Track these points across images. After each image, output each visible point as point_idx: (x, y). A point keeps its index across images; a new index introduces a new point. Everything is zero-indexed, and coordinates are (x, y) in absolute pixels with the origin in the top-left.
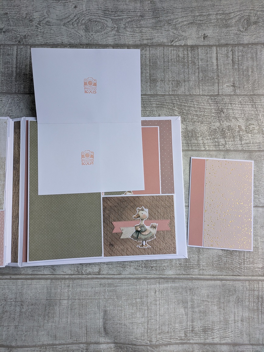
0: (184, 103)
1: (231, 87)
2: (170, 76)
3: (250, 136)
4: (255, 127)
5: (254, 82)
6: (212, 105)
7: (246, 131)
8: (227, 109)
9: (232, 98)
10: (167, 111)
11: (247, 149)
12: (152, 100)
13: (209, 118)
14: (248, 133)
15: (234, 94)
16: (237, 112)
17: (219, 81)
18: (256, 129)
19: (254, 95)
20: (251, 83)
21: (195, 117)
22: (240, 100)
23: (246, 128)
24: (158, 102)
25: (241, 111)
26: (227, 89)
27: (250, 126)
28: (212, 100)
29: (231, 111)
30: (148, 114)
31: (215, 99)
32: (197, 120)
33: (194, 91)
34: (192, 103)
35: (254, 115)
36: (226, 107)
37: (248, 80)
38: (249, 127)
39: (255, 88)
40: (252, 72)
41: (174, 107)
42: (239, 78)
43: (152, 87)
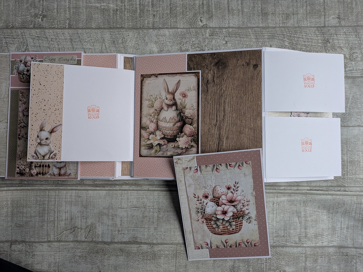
0: (293, 34)
1: (337, 19)
2: (280, 10)
3: (354, 64)
4: (358, 55)
5: (358, 14)
6: (319, 36)
7: (350, 59)
8: (333, 39)
9: (337, 29)
10: (278, 42)
11: (350, 76)
12: (264, 32)
13: (316, 48)
14: (352, 61)
15: (339, 26)
16: (342, 41)
17: (325, 13)
18: (359, 57)
19: (358, 26)
20: (355, 15)
21: (303, 47)
22: (345, 31)
23: (350, 57)
24: (270, 33)
25: (346, 41)
26: (332, 21)
27: (354, 54)
28: (318, 31)
29: (336, 41)
30: (260, 45)
31: (322, 30)
32: (305, 50)
33: (302, 23)
34: (301, 34)
35: (357, 44)
36: (332, 38)
37: (352, 12)
38: (353, 56)
39: (359, 19)
40: (356, 5)
41: (285, 38)
42: (344, 10)
43: (264, 20)
